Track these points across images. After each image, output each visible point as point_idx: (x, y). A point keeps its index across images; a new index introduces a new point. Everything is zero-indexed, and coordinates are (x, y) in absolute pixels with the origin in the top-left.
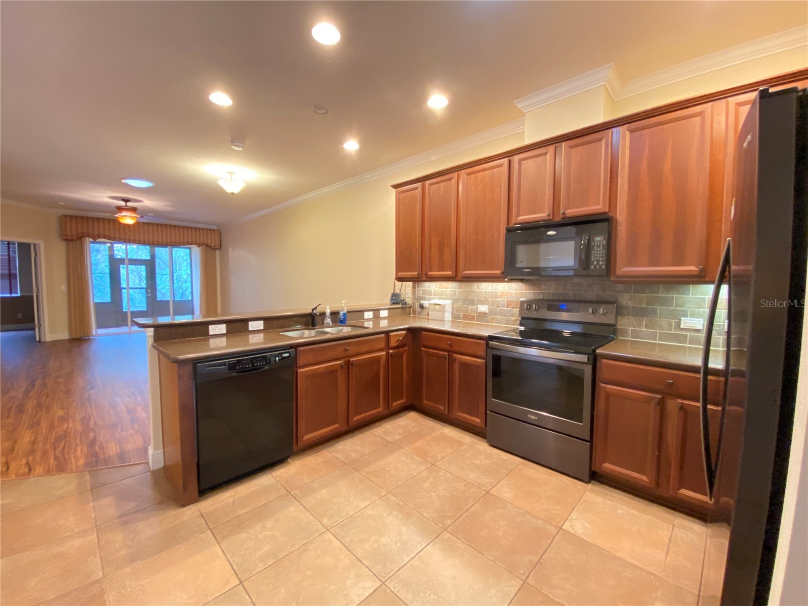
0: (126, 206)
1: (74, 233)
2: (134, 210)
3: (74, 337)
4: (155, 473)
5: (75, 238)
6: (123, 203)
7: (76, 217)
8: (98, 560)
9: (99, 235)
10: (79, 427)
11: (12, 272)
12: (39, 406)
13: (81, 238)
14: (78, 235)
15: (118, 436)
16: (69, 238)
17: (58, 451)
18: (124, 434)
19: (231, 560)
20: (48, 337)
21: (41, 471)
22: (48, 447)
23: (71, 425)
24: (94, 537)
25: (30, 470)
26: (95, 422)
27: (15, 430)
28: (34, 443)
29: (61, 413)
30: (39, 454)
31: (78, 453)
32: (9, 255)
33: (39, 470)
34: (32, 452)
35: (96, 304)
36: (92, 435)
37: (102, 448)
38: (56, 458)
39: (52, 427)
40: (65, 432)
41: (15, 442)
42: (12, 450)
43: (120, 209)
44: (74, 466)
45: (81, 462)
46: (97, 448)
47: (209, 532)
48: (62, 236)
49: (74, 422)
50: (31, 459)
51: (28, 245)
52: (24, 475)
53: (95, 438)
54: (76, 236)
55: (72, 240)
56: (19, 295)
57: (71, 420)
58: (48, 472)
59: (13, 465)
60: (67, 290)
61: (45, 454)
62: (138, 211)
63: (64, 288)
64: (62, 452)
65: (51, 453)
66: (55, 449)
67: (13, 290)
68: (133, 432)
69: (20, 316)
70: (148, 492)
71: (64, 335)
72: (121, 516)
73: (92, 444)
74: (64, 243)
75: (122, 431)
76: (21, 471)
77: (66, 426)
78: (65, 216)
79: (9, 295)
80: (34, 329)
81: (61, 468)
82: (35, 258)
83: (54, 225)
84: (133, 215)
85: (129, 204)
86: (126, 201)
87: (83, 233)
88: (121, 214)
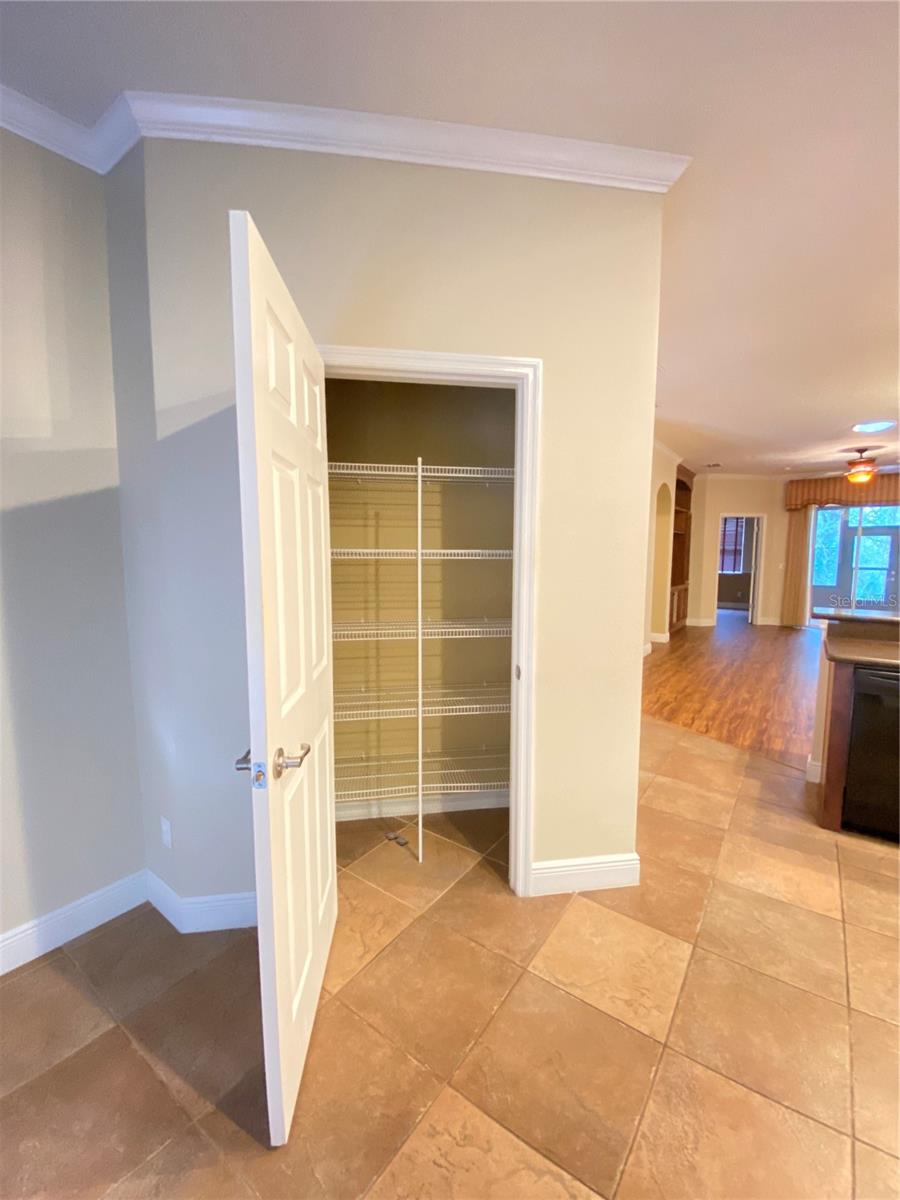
0: (861, 458)
1: (799, 502)
2: (871, 461)
3: (785, 624)
4: (809, 785)
5: (799, 507)
6: (857, 455)
7: (803, 481)
8: (729, 817)
9: (828, 499)
10: (756, 714)
11: (738, 548)
12: (732, 683)
13: (805, 506)
14: (802, 503)
15: (788, 735)
16: (793, 507)
17: (734, 725)
18: (794, 736)
19: (845, 900)
20: (760, 621)
21: (714, 736)
22: (727, 719)
23: (751, 708)
24: (733, 801)
25: (707, 731)
26: (773, 714)
27: (707, 696)
28: (717, 712)
29: (747, 696)
30: (717, 722)
31: (748, 735)
32: (737, 530)
33: (713, 734)
34: (713, 718)
35: (814, 588)
36: (765, 725)
37: (769, 739)
38: (729, 731)
39: (735, 704)
40: (744, 713)
41: (704, 706)
42: (700, 711)
43: (852, 464)
44: (740, 743)
45: (747, 743)
46: (765, 738)
47: (836, 864)
48: (786, 505)
49: (755, 707)
50: (711, 723)
51: (753, 519)
52: (702, 732)
53: (766, 729)
54: (801, 505)
55: (796, 510)
56: (741, 572)
57: (752, 705)
58: (719, 739)
59: (697, 723)
60: (785, 569)
61: (722, 724)
62: (877, 462)
63: (781, 566)
64: (735, 728)
65: (726, 726)
66: (730, 724)
67: (737, 567)
68: (804, 738)
69: (739, 594)
70: (796, 796)
71: (774, 621)
72: (760, 800)
73: (761, 733)
74: (787, 514)
75: (794, 732)
76: (701, 729)
77: (746, 708)
78: (792, 482)
79: (732, 572)
80: (748, 610)
81: (730, 740)
82: (757, 534)
83: (779, 493)
84: (869, 469)
85: (865, 454)
86: (861, 451)
87: (809, 500)
88: (853, 471)
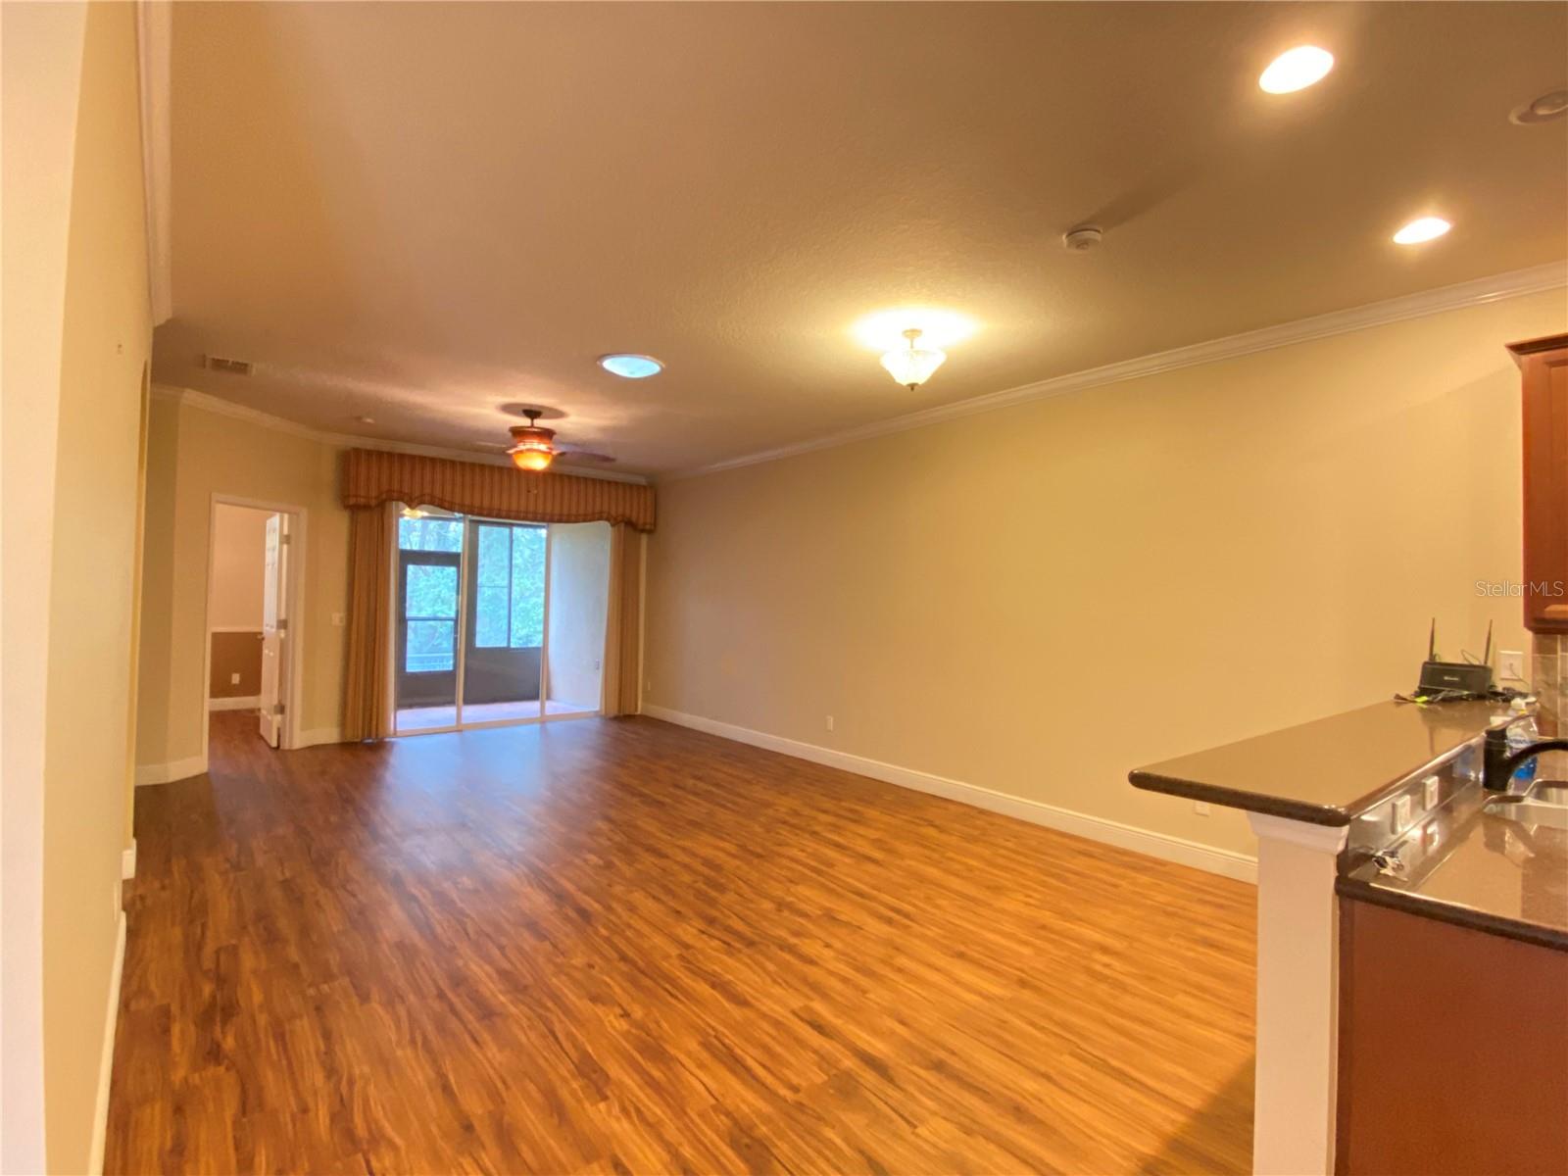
0: (532, 426)
1: (374, 493)
2: (547, 434)
3: (349, 738)
5: (372, 503)
6: (525, 422)
7: (379, 454)
13: (385, 503)
14: (380, 495)
16: (362, 501)
43: (519, 433)
48: (342, 497)
54: (375, 498)
55: (367, 507)
60: (343, 624)
62: (555, 437)
63: (338, 619)
71: (329, 733)
78: (357, 451)
83: (328, 470)
84: (543, 447)
85: (540, 423)
86: (532, 413)
87: (390, 491)
88: (521, 447)
